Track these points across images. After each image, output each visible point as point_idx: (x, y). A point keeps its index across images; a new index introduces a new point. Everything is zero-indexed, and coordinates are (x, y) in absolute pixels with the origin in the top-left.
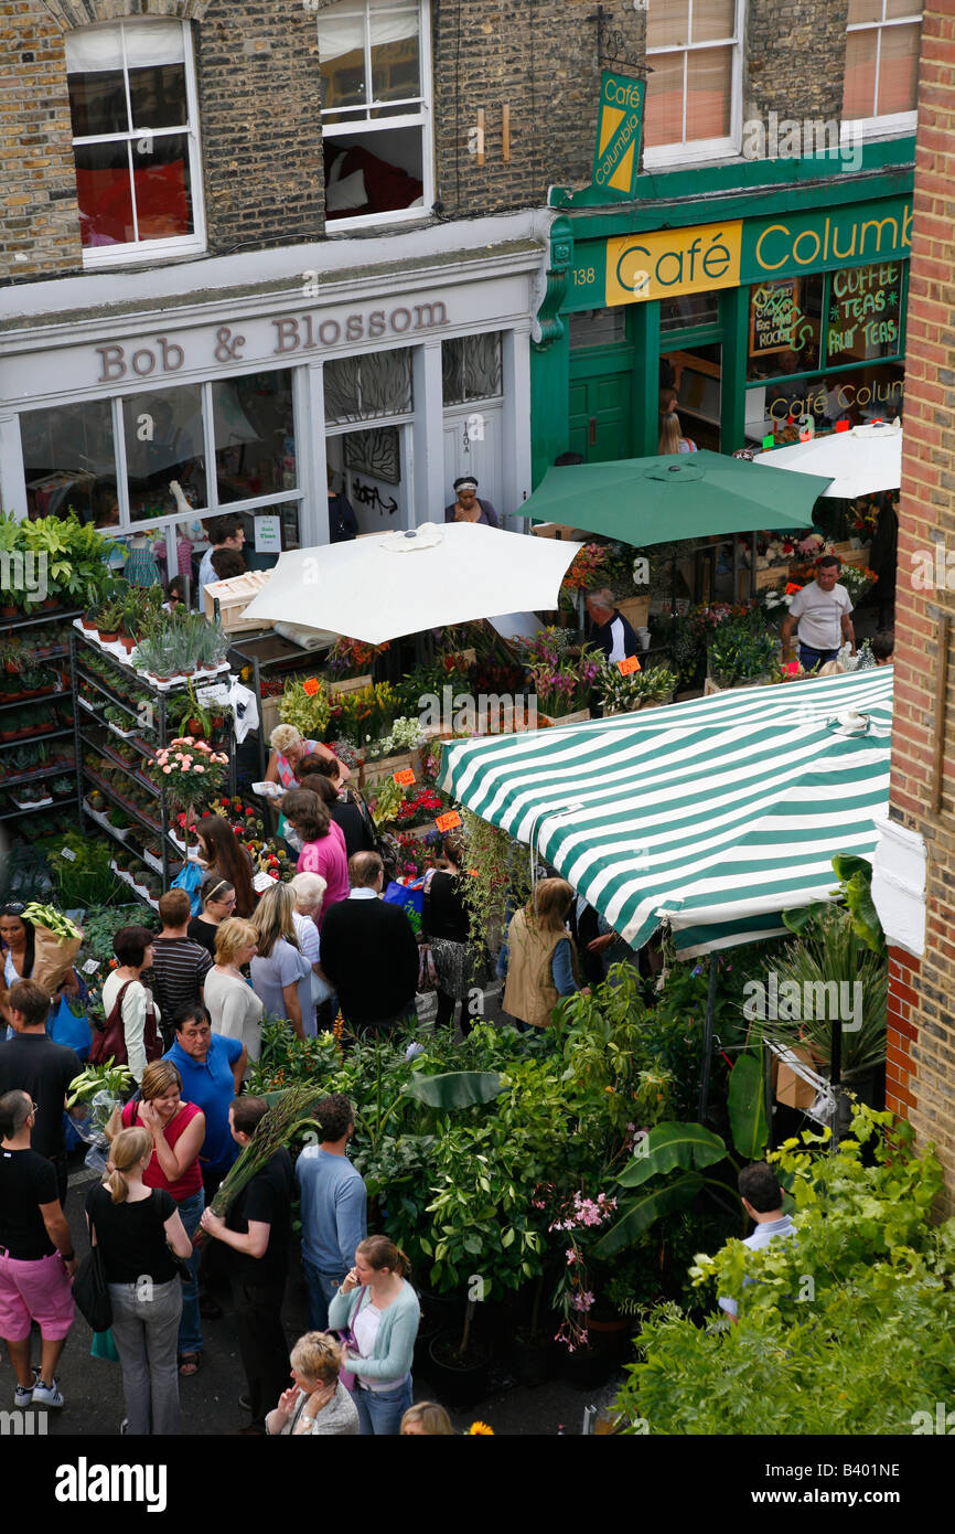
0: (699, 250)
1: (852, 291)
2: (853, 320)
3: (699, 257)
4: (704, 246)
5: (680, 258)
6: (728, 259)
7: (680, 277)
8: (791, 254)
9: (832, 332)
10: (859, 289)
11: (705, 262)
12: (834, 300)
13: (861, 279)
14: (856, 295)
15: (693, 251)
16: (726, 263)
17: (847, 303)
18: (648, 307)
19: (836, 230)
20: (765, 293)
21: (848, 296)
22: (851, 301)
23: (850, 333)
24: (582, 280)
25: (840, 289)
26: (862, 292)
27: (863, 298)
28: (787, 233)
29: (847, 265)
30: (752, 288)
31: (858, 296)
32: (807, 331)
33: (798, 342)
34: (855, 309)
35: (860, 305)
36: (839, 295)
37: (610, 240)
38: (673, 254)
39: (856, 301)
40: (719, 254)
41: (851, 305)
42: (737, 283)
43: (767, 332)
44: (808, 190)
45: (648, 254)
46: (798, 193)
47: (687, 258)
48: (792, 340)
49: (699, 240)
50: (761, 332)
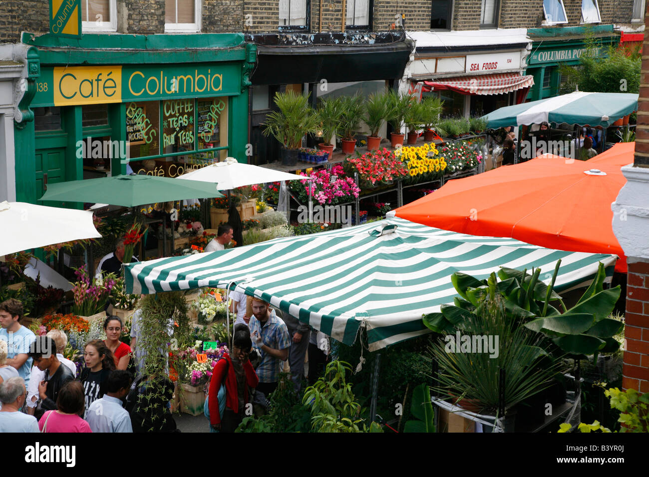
0: (101, 80)
1: (173, 113)
2: (174, 130)
3: (101, 84)
4: (104, 77)
5: (92, 83)
6: (115, 87)
7: (92, 94)
8: (146, 89)
9: (165, 135)
10: (176, 113)
11: (104, 87)
12: (165, 118)
13: (177, 107)
14: (174, 116)
15: (98, 80)
16: (114, 89)
17: (171, 120)
18: (76, 110)
19: (166, 78)
20: (133, 109)
21: (171, 116)
22: (173, 119)
23: (173, 136)
24: (41, 89)
25: (167, 112)
26: (177, 115)
27: (178, 117)
28: (143, 76)
29: (172, 98)
30: (127, 104)
31: (176, 117)
32: (153, 133)
33: (149, 139)
34: (175, 123)
35: (177, 121)
36: (167, 115)
37: (55, 68)
38: (88, 81)
39: (175, 119)
40: (110, 84)
41: (173, 121)
42: (120, 101)
43: (132, 133)
44: (153, 54)
45: (75, 79)
46: (149, 54)
47: (95, 83)
48: (146, 137)
49: (101, 74)
50: (129, 132)
